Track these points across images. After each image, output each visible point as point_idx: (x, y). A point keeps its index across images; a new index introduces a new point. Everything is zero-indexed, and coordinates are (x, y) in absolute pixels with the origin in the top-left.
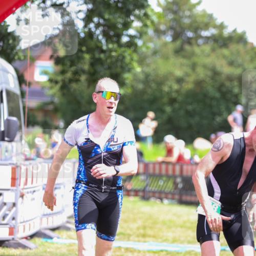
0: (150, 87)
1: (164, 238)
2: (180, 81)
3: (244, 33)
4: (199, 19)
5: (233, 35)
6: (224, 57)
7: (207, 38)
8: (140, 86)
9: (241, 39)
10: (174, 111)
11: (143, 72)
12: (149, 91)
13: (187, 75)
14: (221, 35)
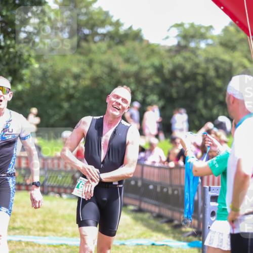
0: (48, 83)
1: (64, 233)
2: (76, 77)
3: (140, 31)
4: (96, 17)
5: (129, 32)
6: (120, 54)
7: (104, 35)
8: (38, 82)
9: (137, 36)
10: (71, 106)
11: (40, 68)
12: (47, 87)
13: (84, 71)
14: (117, 32)
